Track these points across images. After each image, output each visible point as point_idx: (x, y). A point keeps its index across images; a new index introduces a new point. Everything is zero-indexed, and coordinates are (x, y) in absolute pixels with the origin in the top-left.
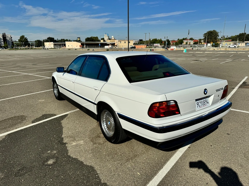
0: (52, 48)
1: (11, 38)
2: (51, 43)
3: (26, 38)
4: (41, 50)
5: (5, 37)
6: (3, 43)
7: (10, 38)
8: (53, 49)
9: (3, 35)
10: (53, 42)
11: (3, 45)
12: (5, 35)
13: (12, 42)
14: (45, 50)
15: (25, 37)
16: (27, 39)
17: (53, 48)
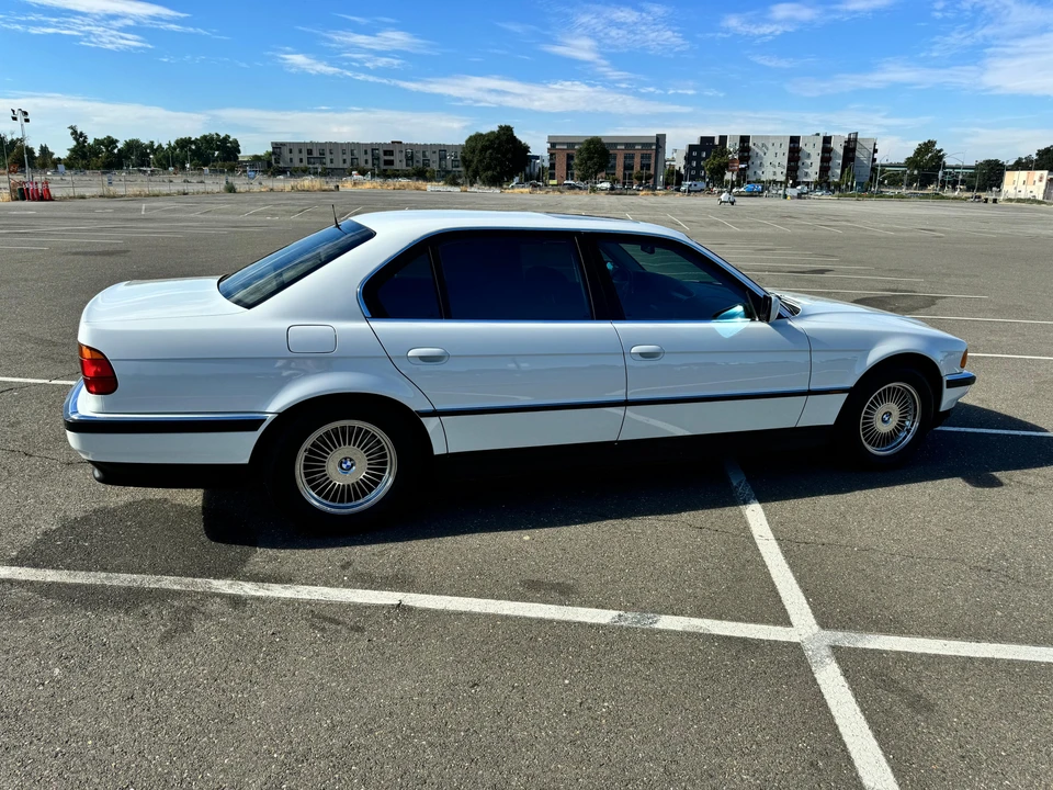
0: (1034, 201)
1: (875, 151)
2: (1038, 173)
3: (940, 151)
4: (965, 204)
5: (854, 150)
6: (839, 171)
7: (872, 151)
8: (1039, 202)
9: (849, 141)
10: (1045, 173)
11: (836, 180)
12: (856, 140)
13: (874, 169)
14: (982, 204)
15: (937, 147)
16: (941, 157)
17: (1040, 197)
